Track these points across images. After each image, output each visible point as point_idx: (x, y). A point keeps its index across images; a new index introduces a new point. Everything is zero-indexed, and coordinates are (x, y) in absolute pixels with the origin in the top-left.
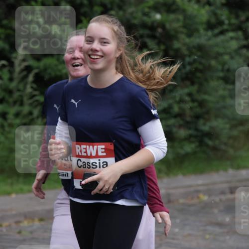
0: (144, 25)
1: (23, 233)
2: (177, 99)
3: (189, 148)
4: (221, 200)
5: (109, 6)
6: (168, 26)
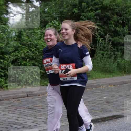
1: (109, 89)
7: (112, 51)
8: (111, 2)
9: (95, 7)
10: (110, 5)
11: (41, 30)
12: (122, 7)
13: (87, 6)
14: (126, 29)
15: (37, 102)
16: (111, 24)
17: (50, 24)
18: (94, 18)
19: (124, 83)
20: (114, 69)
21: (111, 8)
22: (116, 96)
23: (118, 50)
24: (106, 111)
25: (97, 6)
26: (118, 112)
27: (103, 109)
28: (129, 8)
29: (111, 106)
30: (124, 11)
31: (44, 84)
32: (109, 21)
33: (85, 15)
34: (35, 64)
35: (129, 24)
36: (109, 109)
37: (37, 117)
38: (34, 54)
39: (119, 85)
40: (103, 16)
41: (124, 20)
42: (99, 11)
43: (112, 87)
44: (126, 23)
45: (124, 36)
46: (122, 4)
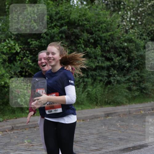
0: (120, 47)
2: (133, 75)
3: (137, 93)
4: (149, 113)
5: (108, 41)
6: (129, 47)
7: (81, 78)
8: (80, 16)
9: (60, 23)
10: (78, 20)
12: (94, 22)
13: (50, 21)
14: (98, 50)
16: (80, 43)
17: (3, 43)
18: (59, 36)
19: (95, 117)
20: (83, 100)
21: (81, 23)
22: (86, 133)
23: (89, 76)
25: (63, 21)
28: (102, 24)
29: (79, 146)
30: (96, 27)
32: (77, 40)
33: (48, 32)
35: (102, 44)
36: (77, 150)
39: (89, 119)
40: (70, 33)
41: (96, 39)
42: (65, 28)
43: (81, 123)
44: (98, 42)
45: (96, 58)
46: (94, 19)
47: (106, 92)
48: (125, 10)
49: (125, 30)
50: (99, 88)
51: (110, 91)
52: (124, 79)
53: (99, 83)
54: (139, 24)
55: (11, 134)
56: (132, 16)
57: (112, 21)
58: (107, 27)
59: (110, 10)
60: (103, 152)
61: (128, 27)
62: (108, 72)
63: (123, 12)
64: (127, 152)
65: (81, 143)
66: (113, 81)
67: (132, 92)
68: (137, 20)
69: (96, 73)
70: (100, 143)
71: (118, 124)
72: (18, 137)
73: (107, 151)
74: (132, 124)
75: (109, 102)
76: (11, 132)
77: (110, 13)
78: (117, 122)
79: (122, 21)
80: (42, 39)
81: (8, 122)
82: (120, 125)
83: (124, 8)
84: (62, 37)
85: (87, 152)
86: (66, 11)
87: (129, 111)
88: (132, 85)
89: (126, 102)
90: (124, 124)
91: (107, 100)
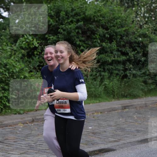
0: (135, 42)
1: (95, 117)
3: (153, 87)
5: (123, 36)
6: (144, 42)
7: (98, 72)
8: (95, 12)
9: (76, 19)
10: (94, 16)
11: (11, 46)
12: (109, 18)
13: (67, 17)
14: (114, 44)
15: (8, 134)
16: (96, 38)
17: (21, 39)
18: (75, 31)
19: (113, 110)
20: (100, 93)
21: (96, 19)
22: (104, 125)
23: (106, 70)
24: (92, 144)
26: (107, 144)
27: (88, 141)
28: (116, 20)
29: (98, 138)
30: (111, 23)
31: (16, 112)
32: (93, 35)
33: (65, 28)
34: (5, 88)
35: (117, 39)
36: (96, 142)
37: (9, 152)
38: (3, 76)
39: (107, 112)
40: (86, 29)
41: (112, 34)
42: (81, 23)
43: (99, 115)
44: (114, 37)
45: (112, 53)
46: (108, 15)
47: (123, 86)
48: (139, 6)
49: (139, 26)
50: (115, 82)
51: (126, 84)
52: (140, 73)
53: (116, 76)
54: (153, 20)
55: (31, 126)
56: (146, 12)
57: (126, 17)
58: (121, 22)
59: (124, 6)
60: (121, 144)
61: (142, 22)
62: (124, 66)
63: (136, 8)
64: (144, 143)
65: (100, 135)
66: (129, 75)
67: (148, 85)
68: (151, 15)
69: (112, 67)
70: (118, 135)
71: (135, 116)
72: (38, 129)
73: (125, 142)
74: (149, 116)
75: (125, 95)
76: (32, 124)
77: (125, 9)
78: (134, 114)
79: (136, 17)
80: (59, 34)
81: (29, 114)
82: (137, 118)
83: (138, 5)
84: (78, 33)
85: (105, 143)
86: (82, 8)
87: (146, 104)
88: (148, 78)
89: (142, 95)
90: (141, 116)
91: (123, 93)
